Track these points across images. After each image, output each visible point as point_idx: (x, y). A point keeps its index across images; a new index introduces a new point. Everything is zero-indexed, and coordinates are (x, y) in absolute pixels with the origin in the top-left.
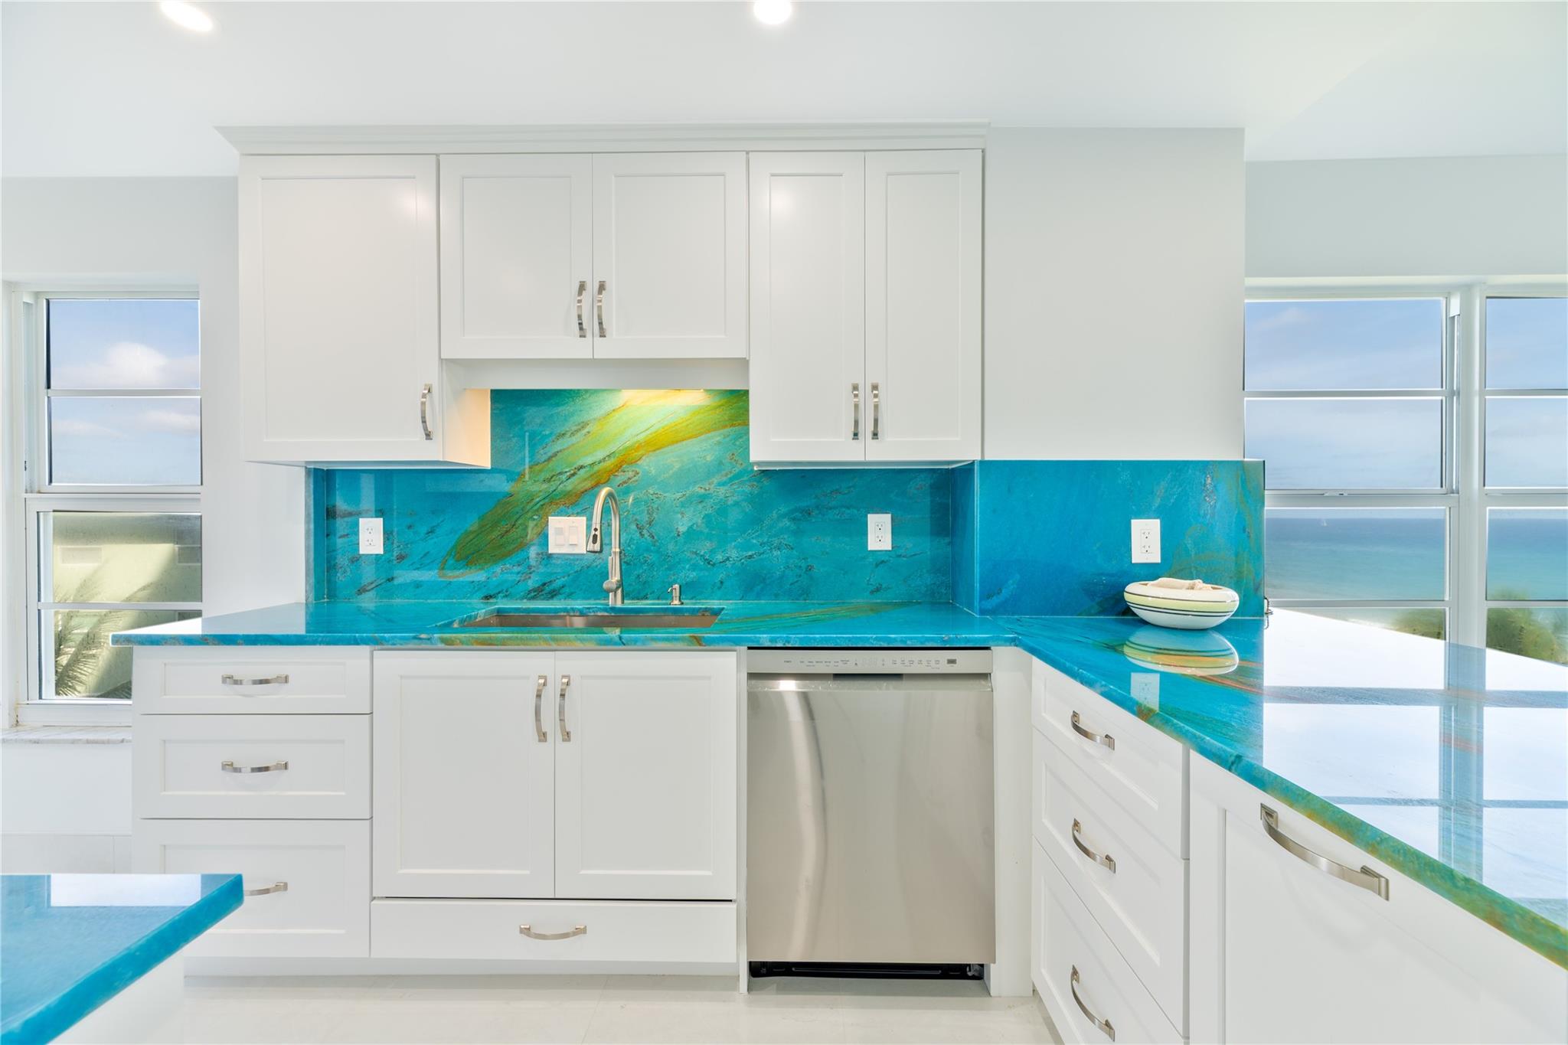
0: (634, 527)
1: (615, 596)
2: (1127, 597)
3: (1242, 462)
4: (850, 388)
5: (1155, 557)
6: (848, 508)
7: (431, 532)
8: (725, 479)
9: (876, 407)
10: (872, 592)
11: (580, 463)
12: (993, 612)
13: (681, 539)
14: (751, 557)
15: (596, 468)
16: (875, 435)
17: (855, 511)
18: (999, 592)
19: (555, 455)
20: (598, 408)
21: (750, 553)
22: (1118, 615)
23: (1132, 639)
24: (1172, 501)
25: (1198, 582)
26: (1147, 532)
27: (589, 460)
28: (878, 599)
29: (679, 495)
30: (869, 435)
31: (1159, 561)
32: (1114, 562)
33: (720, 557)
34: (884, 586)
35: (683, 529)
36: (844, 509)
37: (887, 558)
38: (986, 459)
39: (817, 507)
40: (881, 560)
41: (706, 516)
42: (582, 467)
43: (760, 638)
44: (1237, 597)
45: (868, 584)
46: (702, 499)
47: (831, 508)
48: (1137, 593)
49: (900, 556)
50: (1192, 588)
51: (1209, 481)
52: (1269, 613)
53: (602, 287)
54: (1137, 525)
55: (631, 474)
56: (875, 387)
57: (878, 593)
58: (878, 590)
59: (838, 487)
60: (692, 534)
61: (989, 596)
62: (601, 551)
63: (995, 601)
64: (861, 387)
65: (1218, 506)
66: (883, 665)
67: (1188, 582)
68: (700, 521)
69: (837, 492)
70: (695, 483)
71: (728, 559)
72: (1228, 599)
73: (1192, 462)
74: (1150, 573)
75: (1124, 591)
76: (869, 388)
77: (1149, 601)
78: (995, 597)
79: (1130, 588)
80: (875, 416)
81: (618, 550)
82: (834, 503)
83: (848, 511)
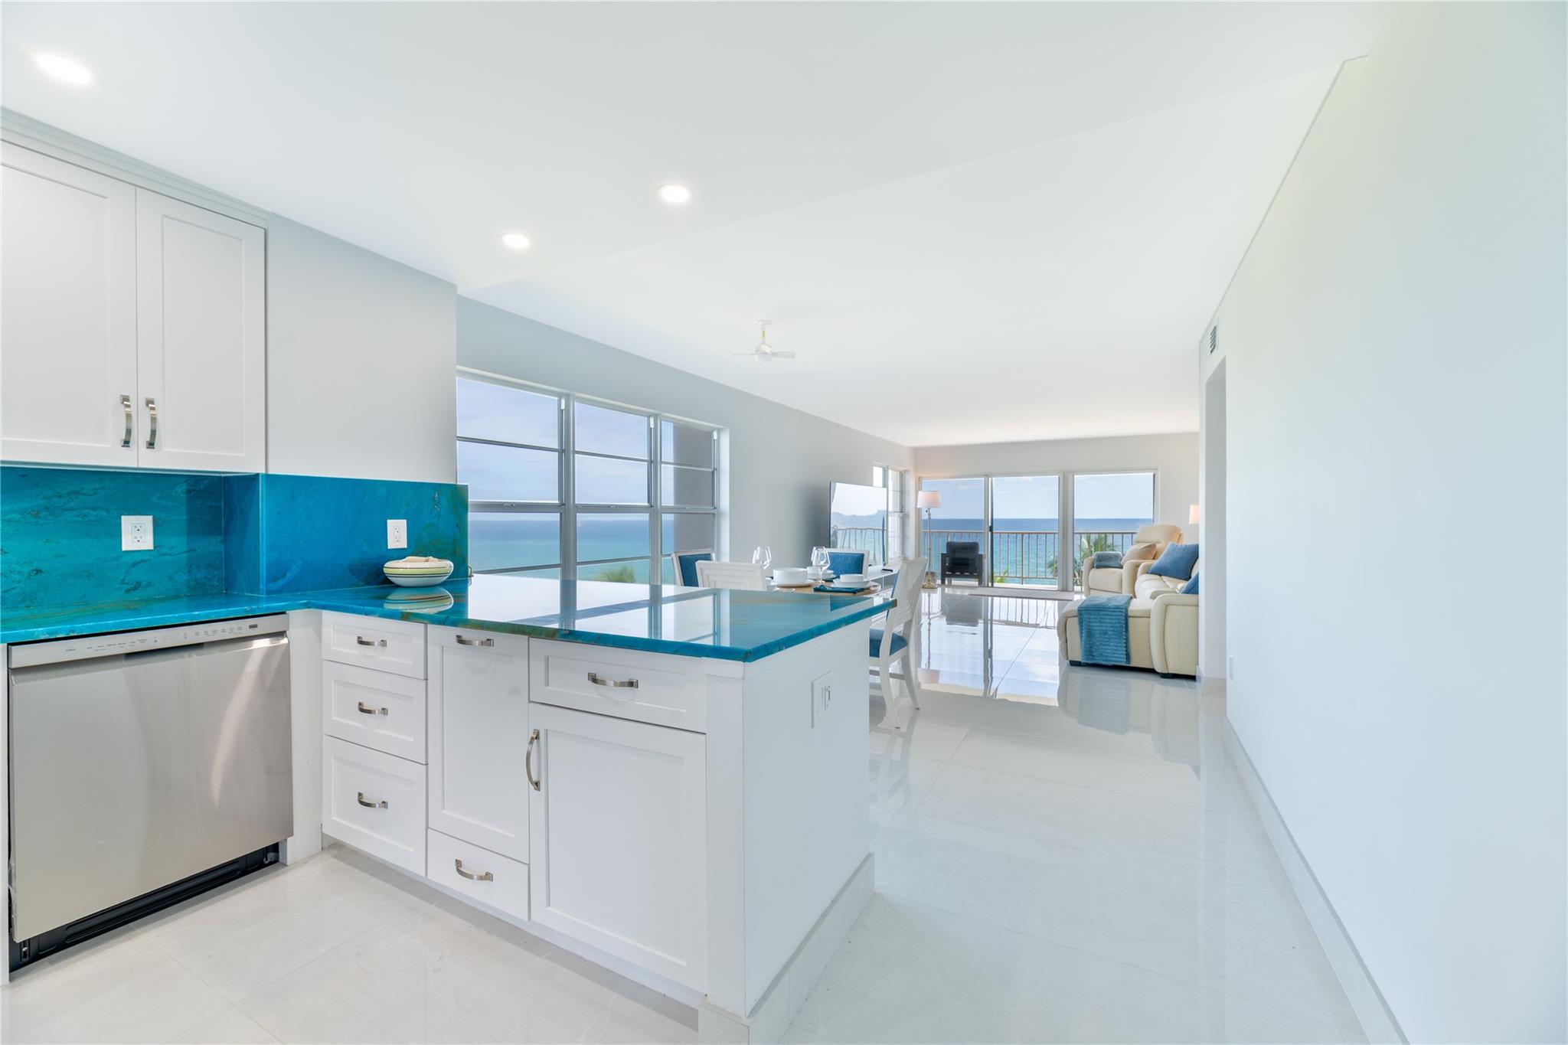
2: (386, 570)
3: (455, 485)
4: (119, 399)
5: (403, 544)
6: (94, 509)
9: (154, 419)
10: (128, 591)
12: (279, 591)
16: (151, 445)
17: (104, 513)
18: (284, 575)
22: (379, 584)
23: (389, 597)
24: (414, 508)
25: (431, 558)
26: (398, 528)
28: (135, 596)
30: (143, 444)
31: (406, 546)
32: (376, 548)
34: (143, 584)
36: (87, 511)
37: (147, 557)
38: (270, 473)
39: (47, 508)
40: (139, 559)
43: (34, 632)
44: (453, 565)
45: (122, 583)
47: (67, 510)
48: (392, 567)
49: (164, 555)
50: (427, 561)
51: (437, 495)
52: (471, 576)
54: (391, 523)
56: (149, 402)
57: (137, 591)
58: (135, 588)
59: (78, 488)
61: (275, 580)
64: (133, 399)
65: (442, 511)
66: (186, 638)
67: (424, 558)
69: (77, 493)
72: (448, 565)
73: (426, 483)
74: (400, 554)
75: (383, 567)
76: (142, 403)
77: (401, 571)
78: (280, 581)
79: (387, 565)
80: (152, 427)
82: (71, 505)
83: (94, 513)
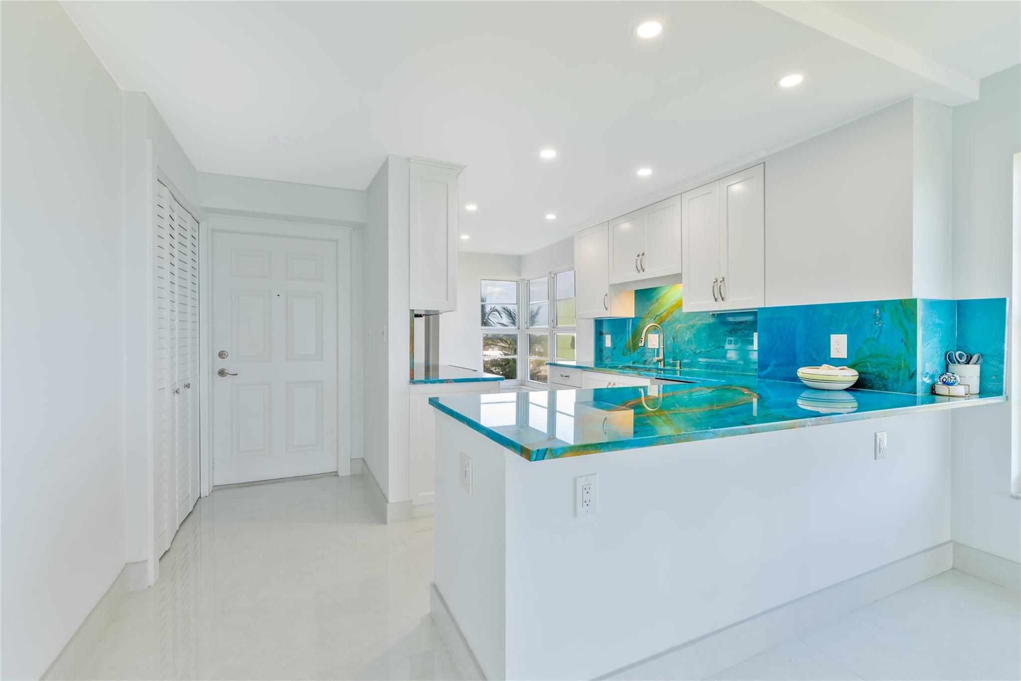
0: (672, 338)
1: (661, 364)
3: (901, 300)
5: (843, 354)
7: (621, 340)
8: (700, 318)
11: (657, 314)
12: (764, 377)
13: (686, 343)
14: (709, 351)
15: (661, 316)
16: (724, 299)
18: (766, 368)
19: (650, 311)
20: (662, 293)
21: (709, 350)
24: (855, 324)
26: (838, 341)
27: (659, 313)
29: (685, 325)
31: (846, 357)
32: (822, 357)
33: (698, 351)
35: (686, 339)
36: (744, 330)
38: (766, 306)
41: (694, 334)
42: (657, 316)
46: (693, 326)
47: (739, 330)
51: (878, 312)
53: (643, 254)
54: (834, 338)
55: (671, 318)
56: (723, 279)
59: (741, 320)
60: (689, 341)
61: (762, 370)
62: (644, 346)
63: (765, 372)
64: (718, 279)
65: (884, 326)
68: (692, 336)
69: (741, 322)
70: (690, 320)
71: (701, 352)
73: (867, 302)
81: (662, 347)
82: (740, 328)
83: (746, 331)
